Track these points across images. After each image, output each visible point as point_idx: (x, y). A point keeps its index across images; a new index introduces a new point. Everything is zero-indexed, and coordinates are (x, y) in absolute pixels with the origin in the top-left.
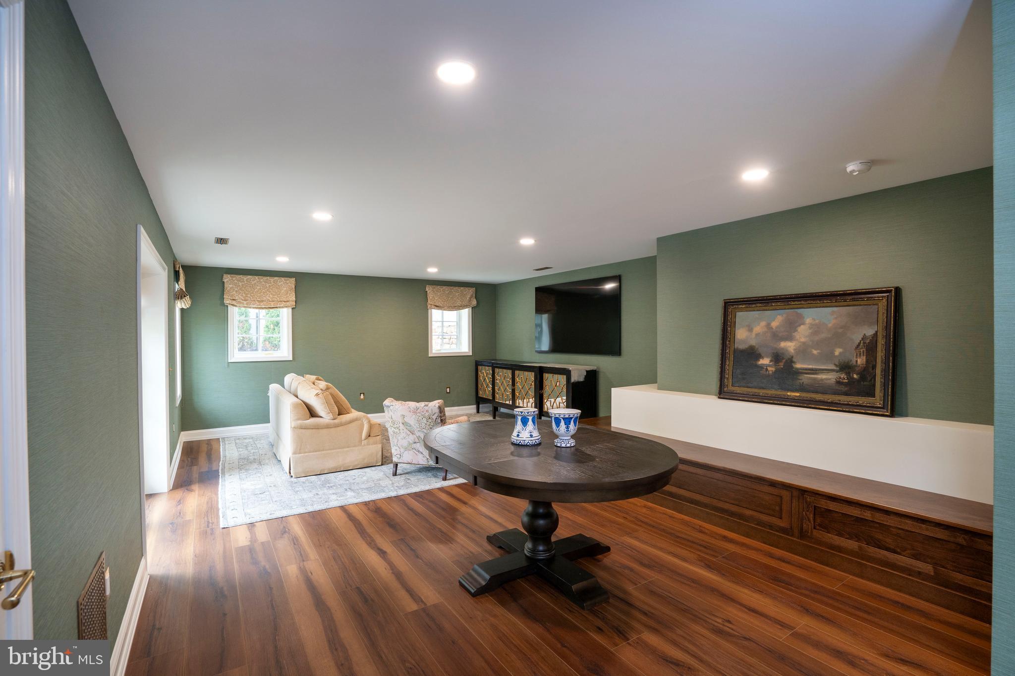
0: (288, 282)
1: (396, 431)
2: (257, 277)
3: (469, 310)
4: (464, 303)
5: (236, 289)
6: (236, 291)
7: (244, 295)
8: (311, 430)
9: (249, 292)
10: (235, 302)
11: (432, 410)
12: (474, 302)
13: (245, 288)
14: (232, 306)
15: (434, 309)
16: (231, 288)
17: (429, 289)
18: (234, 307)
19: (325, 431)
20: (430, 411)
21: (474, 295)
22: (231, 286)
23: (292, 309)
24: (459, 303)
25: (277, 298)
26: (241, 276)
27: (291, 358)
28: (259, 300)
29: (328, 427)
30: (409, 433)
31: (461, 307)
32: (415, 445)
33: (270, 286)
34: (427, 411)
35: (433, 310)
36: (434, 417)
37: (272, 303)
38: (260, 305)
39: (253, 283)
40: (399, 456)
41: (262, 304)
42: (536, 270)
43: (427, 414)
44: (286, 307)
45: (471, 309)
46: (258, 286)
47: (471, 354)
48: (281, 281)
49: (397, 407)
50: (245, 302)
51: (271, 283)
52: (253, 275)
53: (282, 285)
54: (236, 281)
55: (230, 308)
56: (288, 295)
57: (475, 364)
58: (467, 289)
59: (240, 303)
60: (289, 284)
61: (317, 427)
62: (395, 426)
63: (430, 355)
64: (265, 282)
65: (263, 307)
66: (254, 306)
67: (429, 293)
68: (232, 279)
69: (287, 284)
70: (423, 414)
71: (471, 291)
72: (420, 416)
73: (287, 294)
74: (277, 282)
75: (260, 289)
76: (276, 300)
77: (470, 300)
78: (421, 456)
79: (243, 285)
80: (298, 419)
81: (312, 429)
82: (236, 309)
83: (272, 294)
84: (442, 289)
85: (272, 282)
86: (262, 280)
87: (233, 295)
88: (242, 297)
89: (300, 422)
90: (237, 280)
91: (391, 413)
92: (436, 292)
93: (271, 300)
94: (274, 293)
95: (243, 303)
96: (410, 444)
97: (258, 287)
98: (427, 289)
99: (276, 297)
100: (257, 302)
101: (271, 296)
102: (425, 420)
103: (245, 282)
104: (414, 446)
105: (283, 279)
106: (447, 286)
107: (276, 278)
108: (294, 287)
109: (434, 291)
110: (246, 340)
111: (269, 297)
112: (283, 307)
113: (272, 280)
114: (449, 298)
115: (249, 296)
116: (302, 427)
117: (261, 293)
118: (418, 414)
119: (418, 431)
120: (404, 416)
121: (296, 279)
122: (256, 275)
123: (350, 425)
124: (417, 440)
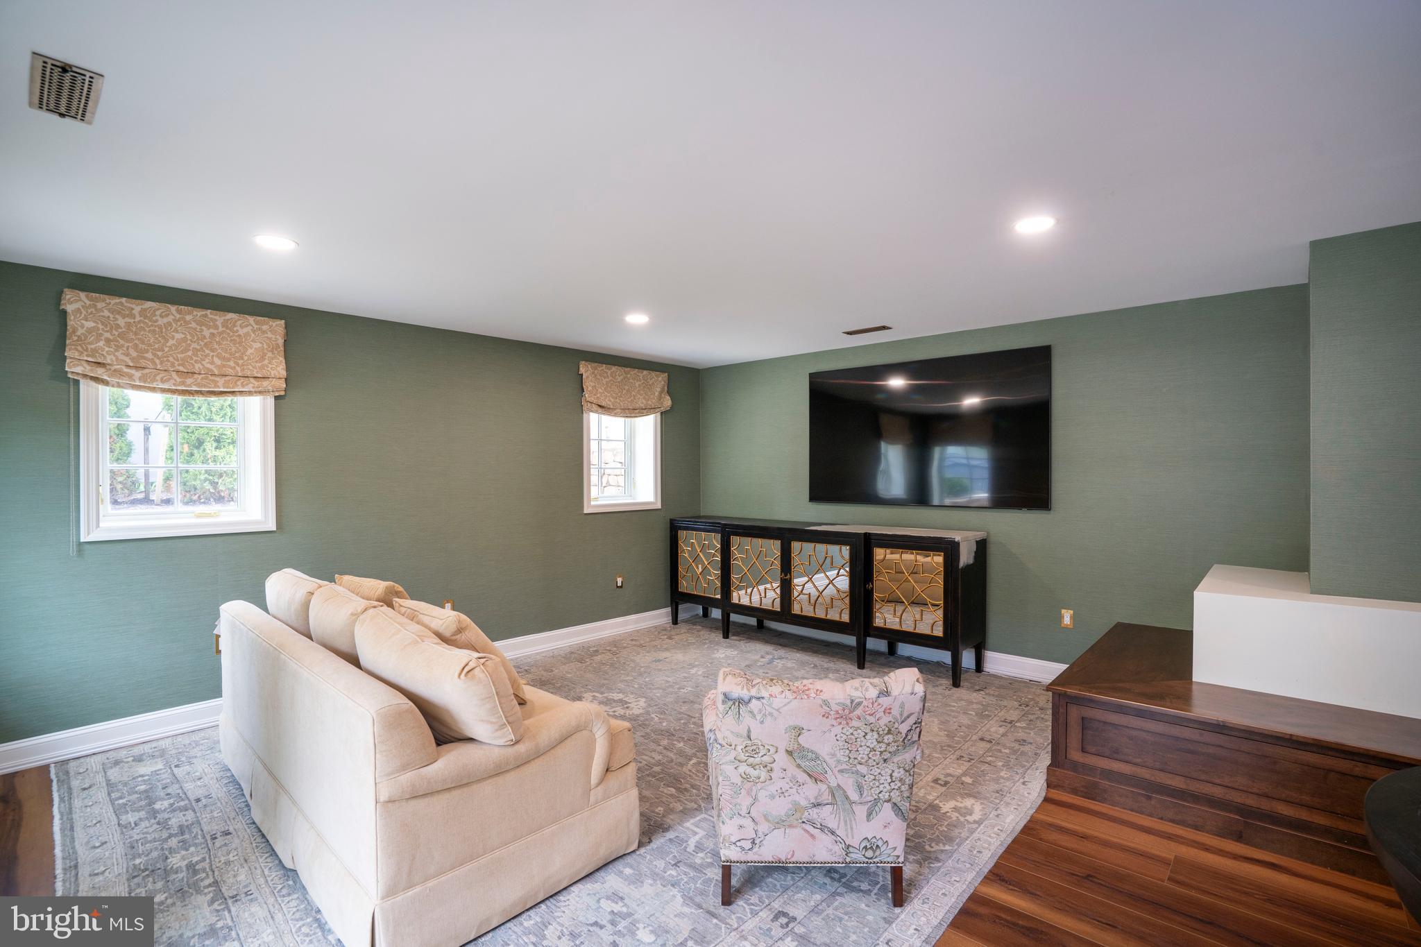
0: (265, 327)
1: (754, 773)
2: (173, 308)
3: (656, 417)
4: (650, 402)
5: (108, 335)
6: (108, 341)
7: (134, 354)
8: (447, 796)
9: (150, 345)
10: (101, 372)
11: (902, 706)
12: (668, 402)
13: (136, 334)
14: (93, 384)
15: (596, 412)
16: (90, 331)
17: (585, 369)
18: (101, 387)
19: (487, 788)
20: (895, 712)
21: (666, 388)
22: (90, 324)
23: (277, 398)
24: (641, 403)
25: (233, 368)
26: (124, 300)
27: (272, 526)
28: (181, 369)
29: (499, 771)
30: (802, 777)
31: (645, 411)
32: (815, 810)
33: (213, 334)
34: (888, 711)
35: (591, 414)
36: (904, 728)
37: (221, 381)
38: (183, 383)
39: (161, 321)
40: (747, 845)
41: (189, 381)
42: (848, 333)
43: (885, 720)
44: (260, 392)
45: (659, 414)
46: (176, 331)
47: (659, 506)
48: (247, 325)
49: (777, 702)
50: (137, 374)
51: (216, 327)
52: (160, 301)
53: (247, 334)
54: (106, 313)
55: (86, 388)
56: (266, 362)
57: (669, 525)
58: (653, 374)
59: (119, 373)
60: (270, 335)
61: (463, 782)
62: (757, 760)
63: (586, 511)
64: (200, 323)
65: (194, 388)
66: (166, 386)
67: (588, 377)
68: (95, 306)
69: (264, 332)
70: (871, 719)
71: (660, 380)
72: (857, 729)
73: (263, 358)
74: (235, 326)
75: (185, 340)
76: (230, 371)
77: (660, 397)
78: (827, 839)
79: (129, 325)
80: (404, 768)
81: (449, 789)
82: (105, 392)
83: (219, 356)
84: (609, 372)
85: (219, 323)
86: (188, 318)
87: (95, 351)
88: (127, 359)
89: (407, 777)
90: (109, 310)
91: (747, 720)
92: (598, 377)
93: (217, 373)
94: (227, 355)
95: (131, 377)
96: (797, 808)
97: (179, 336)
98: (582, 370)
99: (231, 363)
100: (174, 375)
101: (218, 361)
102: (872, 739)
103: (138, 318)
104: (814, 813)
105: (251, 319)
106: (619, 366)
107: (231, 316)
108: (281, 341)
109: (596, 376)
110: (120, 479)
111: (212, 363)
112: (250, 393)
113: (220, 318)
114: (625, 391)
115: (149, 355)
116: (417, 795)
117: (186, 350)
118: (855, 723)
119: (841, 771)
120: (799, 731)
121: (286, 324)
122: (173, 303)
123: (559, 751)
124: (827, 797)
